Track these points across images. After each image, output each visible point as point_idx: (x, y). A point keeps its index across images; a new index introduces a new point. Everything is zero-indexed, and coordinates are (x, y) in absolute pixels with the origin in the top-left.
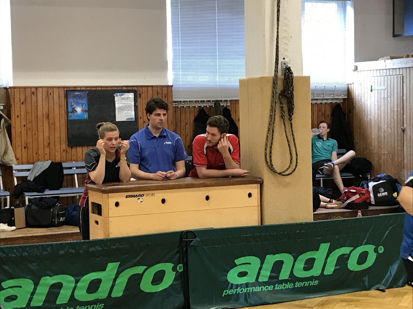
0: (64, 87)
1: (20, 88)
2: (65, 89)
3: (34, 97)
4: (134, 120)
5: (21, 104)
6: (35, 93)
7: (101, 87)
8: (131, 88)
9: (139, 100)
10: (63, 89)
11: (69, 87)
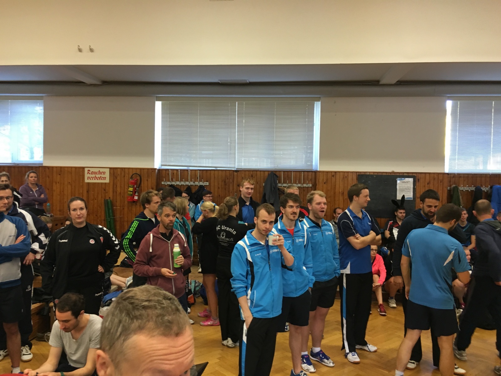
0: (356, 172)
1: (323, 172)
2: (358, 174)
3: (333, 179)
4: (412, 199)
5: (324, 184)
6: (334, 176)
7: (386, 173)
8: (411, 175)
9: (417, 184)
10: (355, 174)
11: (361, 172)
